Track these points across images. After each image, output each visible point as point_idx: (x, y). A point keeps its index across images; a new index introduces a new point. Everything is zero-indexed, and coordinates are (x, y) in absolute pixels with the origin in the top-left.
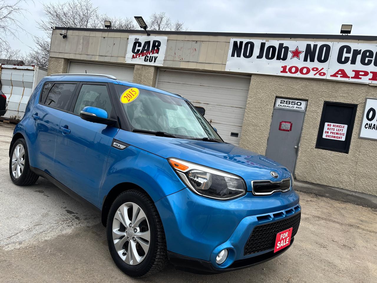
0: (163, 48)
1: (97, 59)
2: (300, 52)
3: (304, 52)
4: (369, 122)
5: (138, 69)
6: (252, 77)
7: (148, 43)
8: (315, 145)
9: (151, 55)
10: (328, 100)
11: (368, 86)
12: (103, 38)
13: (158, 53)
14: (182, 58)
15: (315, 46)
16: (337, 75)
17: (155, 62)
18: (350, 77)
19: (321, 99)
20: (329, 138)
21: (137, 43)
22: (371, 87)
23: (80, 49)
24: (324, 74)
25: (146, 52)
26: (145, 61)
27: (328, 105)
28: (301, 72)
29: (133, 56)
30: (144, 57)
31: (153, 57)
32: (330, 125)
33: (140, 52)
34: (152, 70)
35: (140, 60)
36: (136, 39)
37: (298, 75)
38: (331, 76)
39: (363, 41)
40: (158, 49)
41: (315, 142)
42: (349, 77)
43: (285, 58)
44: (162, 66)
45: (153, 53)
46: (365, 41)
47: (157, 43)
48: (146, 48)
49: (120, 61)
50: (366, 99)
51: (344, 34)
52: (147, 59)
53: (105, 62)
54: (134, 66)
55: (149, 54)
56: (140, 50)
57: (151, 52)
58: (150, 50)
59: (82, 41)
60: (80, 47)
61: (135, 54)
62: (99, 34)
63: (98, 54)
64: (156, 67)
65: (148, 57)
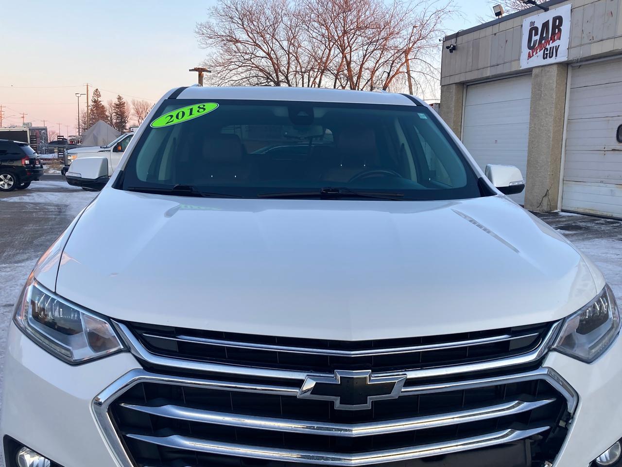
0: (566, 27)
1: (488, 73)
5: (537, 76)
7: (546, 25)
9: (552, 45)
12: (494, 35)
13: (559, 39)
14: (593, 37)
17: (556, 56)
21: (533, 29)
23: (470, 62)
25: (545, 42)
26: (544, 58)
29: (529, 52)
30: (542, 51)
31: (553, 47)
33: (537, 46)
34: (554, 70)
35: (538, 60)
36: (532, 23)
40: (560, 31)
44: (566, 59)
45: (554, 41)
47: (558, 21)
48: (544, 35)
49: (514, 68)
52: (547, 54)
53: (498, 75)
54: (532, 71)
55: (549, 45)
56: (537, 40)
57: (551, 40)
59: (471, 49)
60: (470, 60)
61: (531, 51)
62: (489, 30)
63: (489, 65)
64: (560, 64)
65: (547, 49)
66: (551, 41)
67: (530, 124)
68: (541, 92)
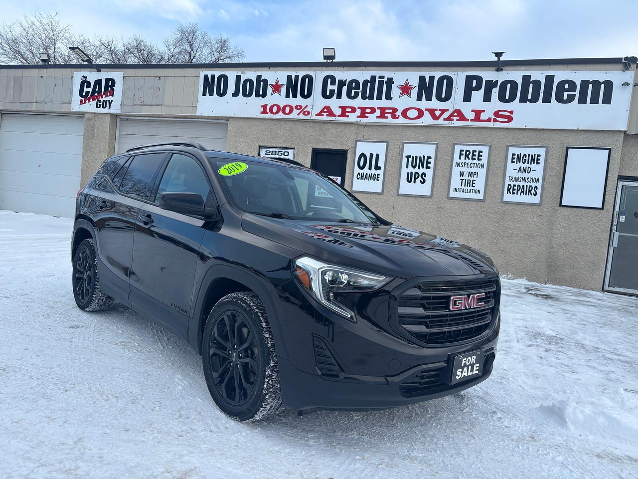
0: (118, 88)
1: (34, 108)
2: (281, 86)
3: (285, 86)
4: (361, 171)
5: (89, 119)
6: (230, 122)
7: (98, 82)
9: (104, 98)
10: (315, 146)
11: (357, 125)
12: (40, 77)
13: (113, 96)
14: (144, 101)
15: (297, 77)
16: (322, 113)
17: (110, 108)
18: (337, 116)
19: (308, 146)
20: (322, 196)
21: (85, 83)
22: (360, 127)
23: (11, 95)
25: (98, 95)
26: (97, 107)
27: (316, 153)
28: (284, 112)
29: (81, 100)
30: (95, 102)
31: (106, 101)
33: (89, 96)
34: (108, 119)
35: (90, 107)
36: (83, 77)
37: (281, 115)
38: (317, 115)
39: (348, 68)
40: (113, 90)
42: (335, 116)
43: (264, 95)
44: (120, 113)
45: (107, 96)
46: (350, 68)
47: (110, 82)
48: (97, 90)
49: (65, 109)
50: (356, 142)
51: (328, 61)
52: (100, 105)
53: (45, 111)
54: (84, 114)
55: (102, 98)
56: (89, 91)
57: (104, 94)
58: (103, 92)
59: (12, 83)
60: (11, 92)
61: (83, 99)
62: (35, 71)
63: (35, 101)
64: (112, 115)
65: (100, 102)
66: (104, 96)
67: (83, 156)
68: (94, 132)
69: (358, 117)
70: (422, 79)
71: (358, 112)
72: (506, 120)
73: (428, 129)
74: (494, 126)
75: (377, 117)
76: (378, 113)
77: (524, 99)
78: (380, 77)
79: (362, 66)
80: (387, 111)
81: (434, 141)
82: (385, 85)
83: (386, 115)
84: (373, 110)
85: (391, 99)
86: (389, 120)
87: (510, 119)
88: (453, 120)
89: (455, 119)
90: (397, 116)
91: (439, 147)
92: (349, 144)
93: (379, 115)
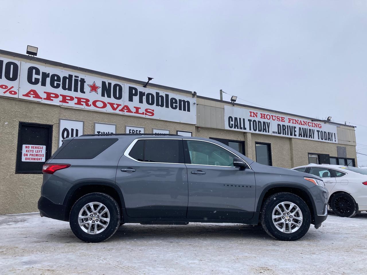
8: (15, 170)
10: (23, 120)
11: (59, 108)
16: (29, 95)
18: (43, 99)
19: (15, 119)
20: (29, 161)
22: (62, 109)
24: (15, 93)
27: (22, 125)
32: (29, 147)
38: (23, 95)
39: (49, 65)
41: (14, 167)
42: (41, 98)
46: (51, 66)
50: (59, 120)
51: (30, 55)
69: (60, 101)
70: (104, 83)
71: (61, 98)
72: (151, 114)
73: (110, 116)
74: (145, 117)
75: (75, 104)
76: (76, 101)
77: (158, 105)
78: (75, 76)
79: (61, 66)
80: (82, 100)
81: (114, 123)
82: (79, 83)
83: (82, 103)
84: (72, 99)
85: (84, 93)
86: (84, 107)
87: (153, 114)
88: (124, 111)
89: (125, 111)
90: (89, 105)
91: (117, 127)
92: (53, 121)
93: (76, 102)
